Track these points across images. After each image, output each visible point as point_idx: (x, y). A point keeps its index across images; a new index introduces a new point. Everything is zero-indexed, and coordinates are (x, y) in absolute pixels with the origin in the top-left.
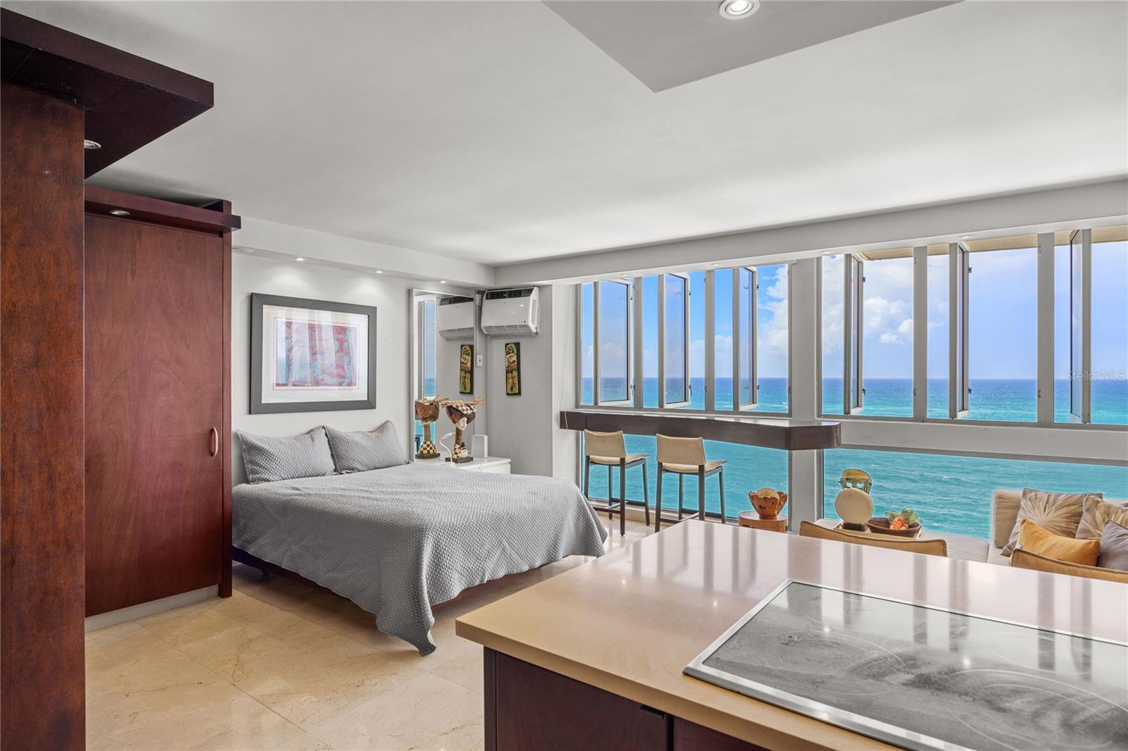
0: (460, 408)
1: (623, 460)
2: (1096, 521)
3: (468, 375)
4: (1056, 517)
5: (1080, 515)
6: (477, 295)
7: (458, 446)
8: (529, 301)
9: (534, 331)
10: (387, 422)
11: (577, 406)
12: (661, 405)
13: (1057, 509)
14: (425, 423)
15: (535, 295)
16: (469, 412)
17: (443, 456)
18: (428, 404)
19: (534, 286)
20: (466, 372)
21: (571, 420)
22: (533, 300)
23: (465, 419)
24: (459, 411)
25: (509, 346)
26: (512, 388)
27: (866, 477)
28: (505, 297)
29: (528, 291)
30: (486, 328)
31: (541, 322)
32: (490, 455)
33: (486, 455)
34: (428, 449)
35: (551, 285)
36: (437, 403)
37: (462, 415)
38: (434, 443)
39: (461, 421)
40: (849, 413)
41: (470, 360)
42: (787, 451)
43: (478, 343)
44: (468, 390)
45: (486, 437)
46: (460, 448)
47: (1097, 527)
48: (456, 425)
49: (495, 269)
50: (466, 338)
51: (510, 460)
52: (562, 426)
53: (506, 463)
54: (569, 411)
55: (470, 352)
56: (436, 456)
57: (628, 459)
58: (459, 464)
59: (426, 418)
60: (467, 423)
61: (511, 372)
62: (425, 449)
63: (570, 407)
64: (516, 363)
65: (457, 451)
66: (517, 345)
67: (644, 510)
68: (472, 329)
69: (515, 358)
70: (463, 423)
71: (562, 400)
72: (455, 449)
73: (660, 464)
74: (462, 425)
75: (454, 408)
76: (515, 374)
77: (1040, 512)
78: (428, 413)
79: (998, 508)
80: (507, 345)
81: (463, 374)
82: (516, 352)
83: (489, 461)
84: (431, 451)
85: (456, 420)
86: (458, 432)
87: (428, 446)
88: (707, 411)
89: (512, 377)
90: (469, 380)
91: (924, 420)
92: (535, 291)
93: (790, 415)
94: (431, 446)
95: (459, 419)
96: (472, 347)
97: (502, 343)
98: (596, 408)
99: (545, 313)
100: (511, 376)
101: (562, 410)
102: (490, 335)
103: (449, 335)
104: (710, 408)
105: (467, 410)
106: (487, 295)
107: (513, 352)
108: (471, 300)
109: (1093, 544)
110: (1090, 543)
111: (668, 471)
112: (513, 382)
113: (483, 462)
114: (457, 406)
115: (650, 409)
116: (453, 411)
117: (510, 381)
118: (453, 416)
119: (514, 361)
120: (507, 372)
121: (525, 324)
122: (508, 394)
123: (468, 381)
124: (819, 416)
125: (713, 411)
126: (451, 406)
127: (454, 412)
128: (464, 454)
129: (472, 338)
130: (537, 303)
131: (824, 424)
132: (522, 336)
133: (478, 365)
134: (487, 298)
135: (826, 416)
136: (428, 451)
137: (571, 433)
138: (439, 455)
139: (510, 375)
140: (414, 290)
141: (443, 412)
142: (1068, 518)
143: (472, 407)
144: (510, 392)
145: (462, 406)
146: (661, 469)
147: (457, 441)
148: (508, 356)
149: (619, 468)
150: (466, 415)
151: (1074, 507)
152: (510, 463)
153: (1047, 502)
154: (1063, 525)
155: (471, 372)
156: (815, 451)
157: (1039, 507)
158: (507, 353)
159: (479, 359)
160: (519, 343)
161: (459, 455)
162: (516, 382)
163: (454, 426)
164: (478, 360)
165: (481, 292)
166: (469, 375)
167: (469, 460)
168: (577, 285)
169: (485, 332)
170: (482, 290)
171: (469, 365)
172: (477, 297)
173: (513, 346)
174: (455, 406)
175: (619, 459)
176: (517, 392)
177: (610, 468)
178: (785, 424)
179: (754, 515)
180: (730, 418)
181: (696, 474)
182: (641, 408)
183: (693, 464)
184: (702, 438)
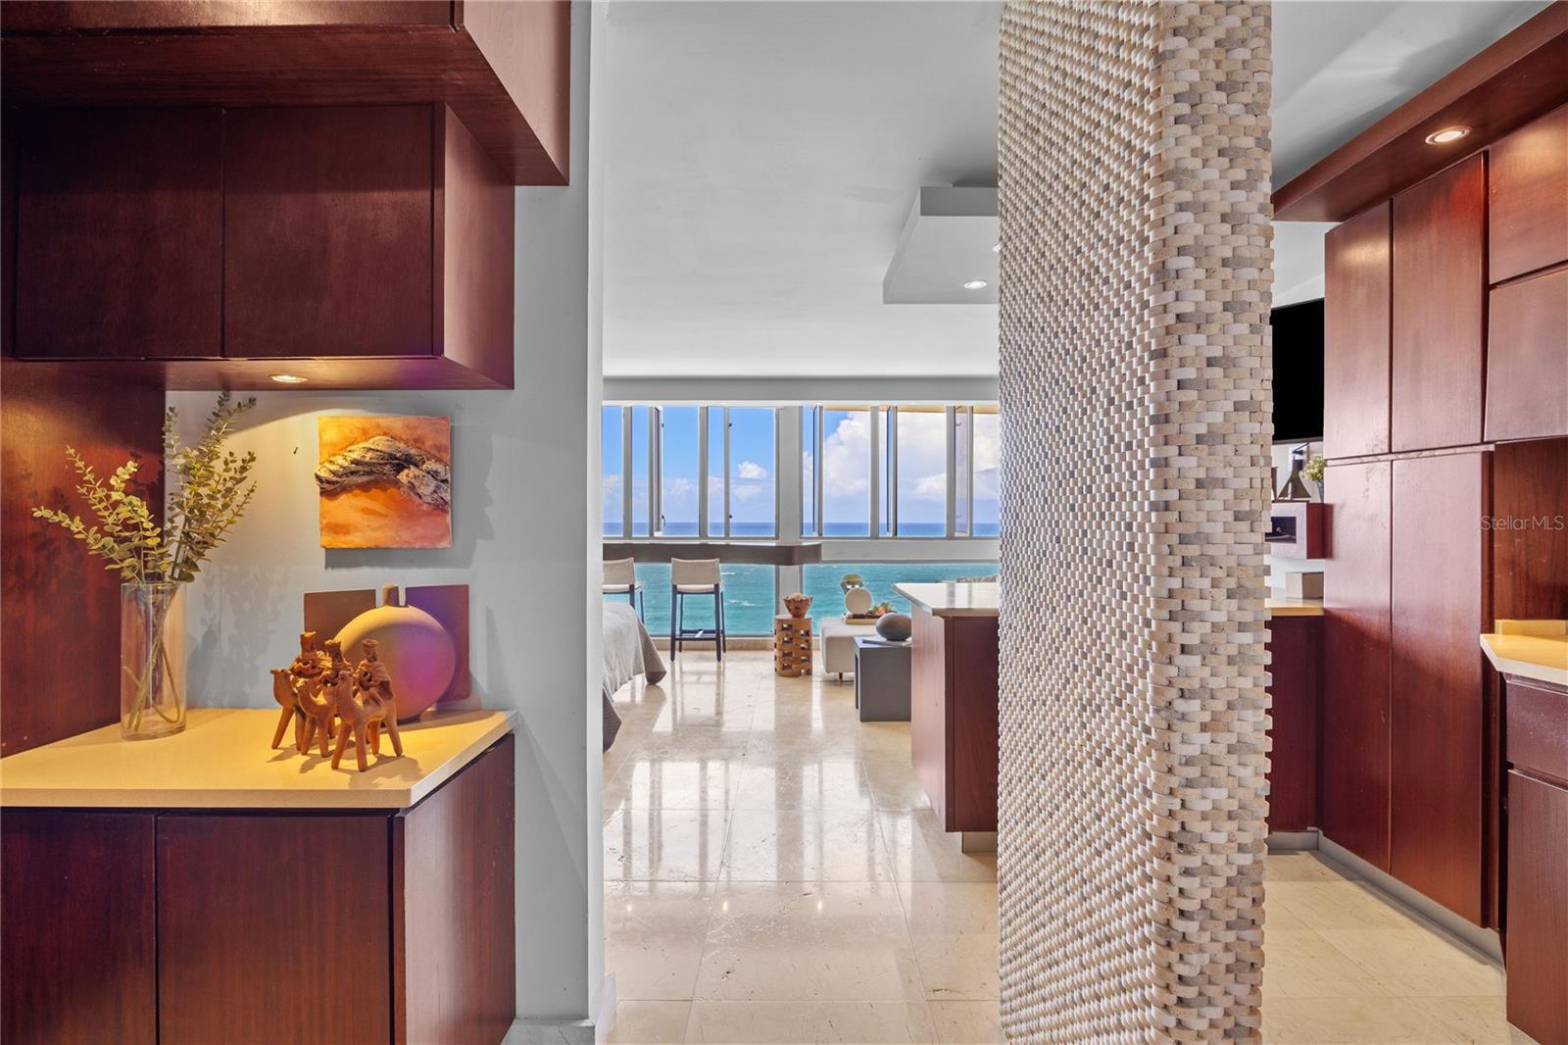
1: (632, 587)
12: (651, 534)
42: (774, 566)
73: (675, 587)
88: (701, 538)
91: (877, 538)
93: (777, 538)
104: (703, 535)
111: (681, 593)
115: (643, 538)
124: (800, 538)
131: (804, 544)
135: (806, 538)
146: (676, 591)
149: (630, 595)
156: (797, 566)
175: (628, 586)
178: (773, 544)
179: (787, 615)
180: (723, 543)
181: (712, 593)
182: (630, 538)
183: (710, 583)
184: (718, 560)
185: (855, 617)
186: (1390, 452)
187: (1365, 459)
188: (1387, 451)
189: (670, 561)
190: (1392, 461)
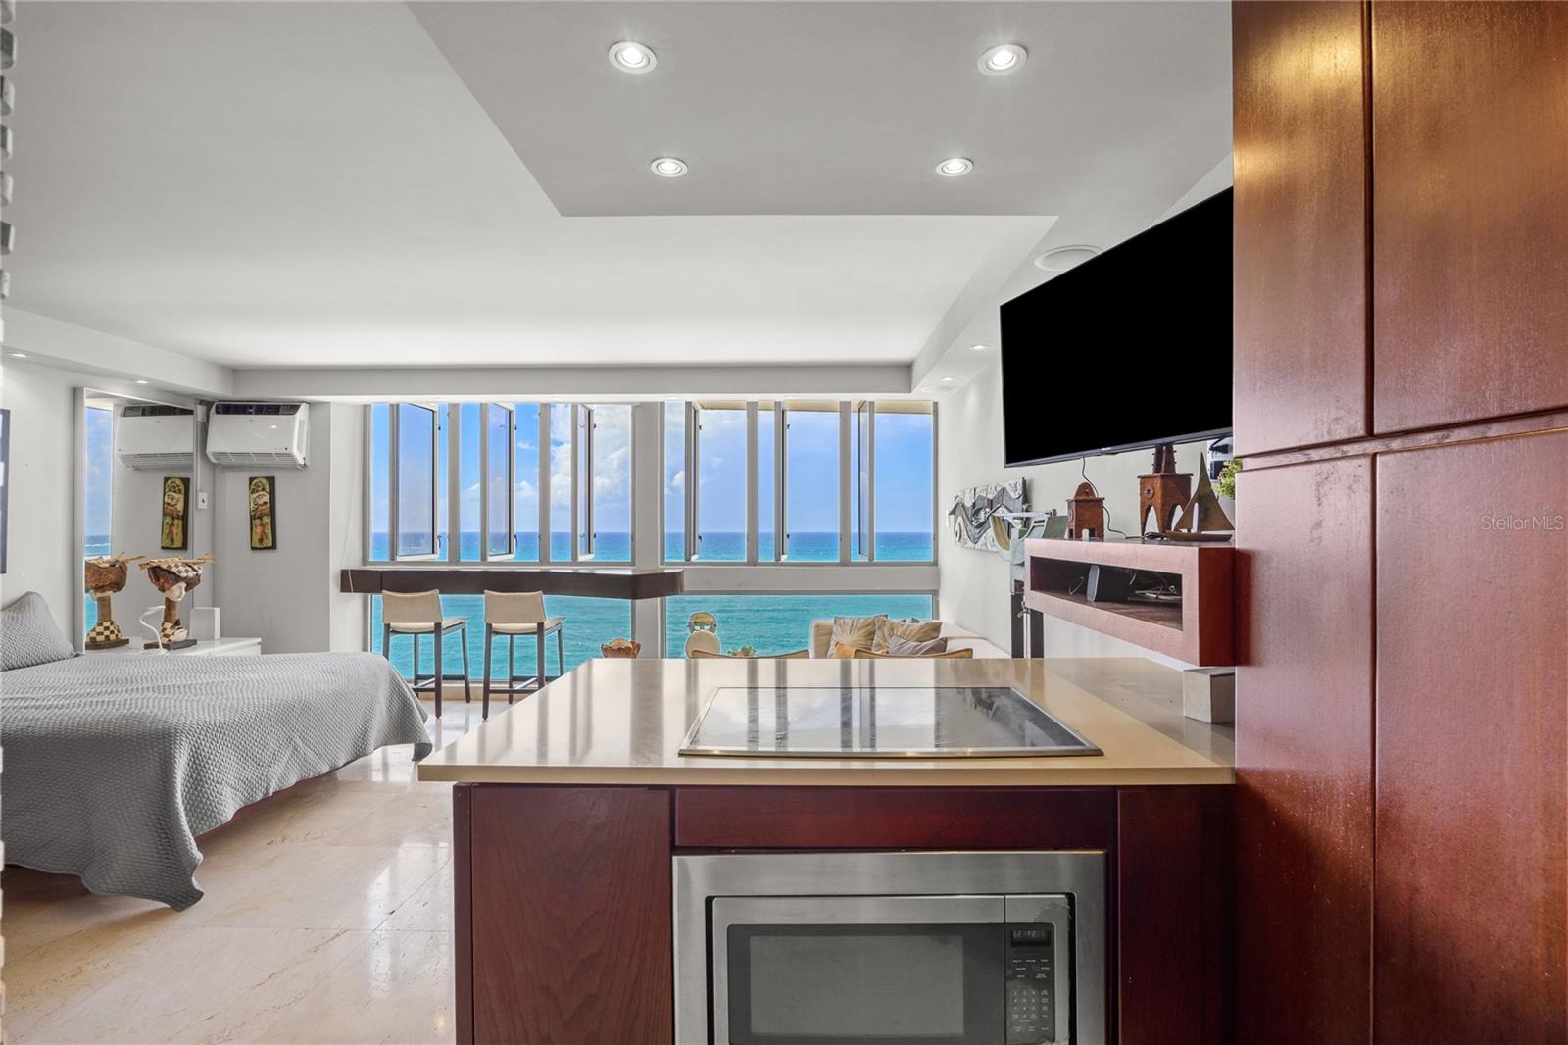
0: (175, 570)
1: (438, 626)
2: (885, 636)
3: (179, 522)
4: (858, 637)
5: (874, 633)
6: (199, 407)
7: (168, 625)
8: (293, 422)
9: (301, 462)
10: (29, 594)
11: (365, 560)
12: (485, 558)
13: (859, 631)
14: (99, 595)
15: (302, 413)
16: (191, 574)
17: (137, 642)
18: (108, 565)
19: (303, 402)
20: (173, 518)
21: (357, 581)
22: (300, 421)
23: (184, 585)
24: (174, 573)
25: (255, 481)
26: (261, 540)
27: (712, 619)
28: (250, 413)
29: (292, 408)
30: (215, 454)
31: (311, 449)
32: (222, 635)
33: (217, 635)
34: (107, 633)
35: (329, 403)
36: (123, 563)
37: (178, 579)
38: (116, 623)
39: (175, 587)
40: (689, 559)
41: (182, 500)
42: (630, 601)
43: (199, 477)
44: (178, 543)
45: (217, 610)
46: (172, 628)
47: (885, 641)
48: (167, 594)
49: (235, 372)
50: (173, 468)
51: (259, 640)
52: (345, 588)
53: (254, 645)
54: (355, 568)
55: (182, 488)
56: (122, 643)
57: (445, 623)
58: (172, 651)
59: (102, 587)
60: (186, 590)
61: (260, 518)
62: (99, 634)
63: (354, 563)
64: (269, 505)
65: (167, 632)
66: (271, 481)
67: (464, 685)
68: (191, 454)
69: (267, 498)
70: (178, 592)
71: (344, 554)
72: (164, 630)
73: (489, 626)
74: (177, 593)
75: (163, 569)
76: (267, 520)
77: (847, 635)
78: (108, 579)
79: (816, 636)
80: (251, 480)
81: (168, 520)
82: (268, 489)
83: (221, 644)
84: (112, 637)
85: (166, 586)
86: (170, 604)
87: (107, 629)
88: (541, 563)
89: (261, 525)
90: (180, 529)
91: (756, 564)
92: (303, 409)
93: (633, 563)
94: (112, 628)
95: (173, 585)
96: (186, 482)
97: (245, 476)
98: (393, 564)
99: (319, 439)
100: (259, 523)
101: (344, 568)
102: (221, 466)
103: (140, 462)
104: (544, 560)
105: (187, 571)
106: (217, 407)
107: (263, 490)
108: (190, 412)
111: (497, 633)
112: (263, 532)
113: (212, 645)
114: (170, 567)
115: (470, 563)
116: (162, 573)
117: (258, 530)
118: (162, 581)
119: (265, 503)
120: (252, 518)
121: (285, 451)
122: (253, 548)
123: (177, 531)
124: (662, 564)
125: (549, 563)
126: (158, 567)
127: (161, 576)
128: (180, 635)
129: (190, 468)
130: (306, 423)
131: (667, 571)
132: (279, 468)
133: (199, 507)
134: (217, 412)
135: (669, 564)
136: (107, 637)
137: (355, 599)
138: (127, 642)
139: (257, 522)
140: (85, 389)
141: (137, 577)
142: (866, 637)
143: (196, 567)
144: (257, 545)
145: (177, 566)
146: (491, 631)
147: (168, 617)
148: (255, 495)
149: (433, 635)
150: (184, 579)
151: (870, 627)
152: (259, 644)
153: (852, 626)
154: (863, 643)
155: (185, 518)
156: (658, 599)
157: (846, 631)
158: (253, 492)
159: (201, 499)
160: (274, 478)
161: (172, 638)
162: (269, 530)
163: (163, 596)
164: (200, 501)
165: (207, 403)
166: (181, 521)
167: (190, 643)
168: (365, 406)
169: (213, 460)
170: (208, 399)
171: (180, 506)
172: (200, 410)
173: (264, 481)
174: (164, 566)
175: (433, 624)
176: (270, 544)
177: (415, 637)
178: (628, 572)
180: (569, 570)
181: (534, 633)
182: (457, 562)
183: (531, 622)
184: (541, 592)
186: (1370, 434)
187: (1315, 454)
188: (1361, 432)
189: (483, 593)
190: (1374, 456)
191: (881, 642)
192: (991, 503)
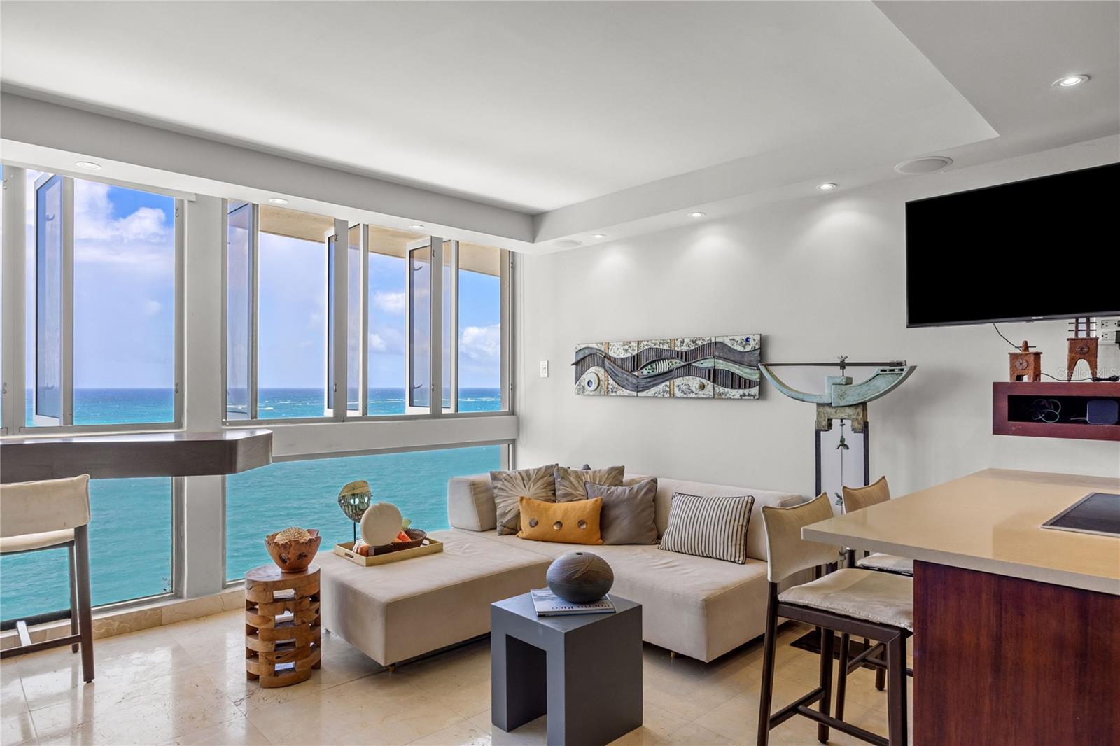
2: (574, 485)
4: (535, 490)
5: (553, 483)
13: (536, 481)
40: (256, 417)
47: (576, 489)
77: (521, 488)
79: (475, 494)
91: (344, 419)
93: (177, 425)
109: (599, 501)
110: (597, 500)
124: (224, 424)
135: (232, 423)
142: (545, 488)
151: (546, 478)
153: (523, 480)
154: (544, 495)
157: (519, 485)
178: (170, 437)
179: (274, 572)
183: (65, 526)
185: (380, 550)
191: (572, 491)
192: (685, 356)
